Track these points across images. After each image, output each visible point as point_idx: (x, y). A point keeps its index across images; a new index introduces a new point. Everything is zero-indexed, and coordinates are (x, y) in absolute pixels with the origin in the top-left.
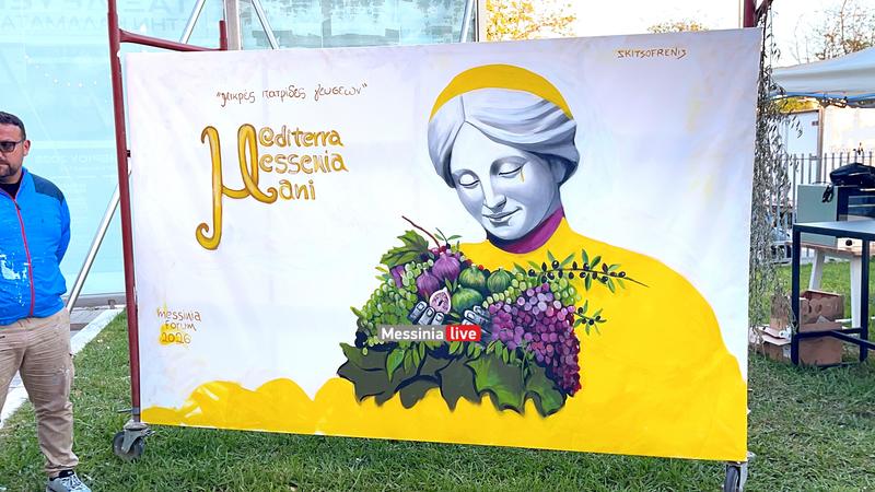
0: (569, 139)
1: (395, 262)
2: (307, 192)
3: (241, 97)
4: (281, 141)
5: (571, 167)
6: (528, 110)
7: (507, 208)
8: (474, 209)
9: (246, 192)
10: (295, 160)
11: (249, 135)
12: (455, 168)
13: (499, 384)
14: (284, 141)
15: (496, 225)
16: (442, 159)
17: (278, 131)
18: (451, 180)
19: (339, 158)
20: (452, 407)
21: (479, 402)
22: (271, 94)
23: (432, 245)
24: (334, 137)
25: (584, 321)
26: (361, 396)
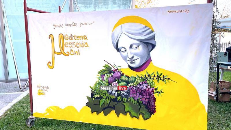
0: (153, 38)
1: (102, 73)
2: (77, 53)
3: (59, 26)
4: (70, 38)
5: (153, 46)
6: (141, 29)
7: (134, 58)
8: (125, 58)
9: (61, 53)
10: (74, 44)
11: (62, 37)
12: (119, 46)
13: (132, 110)
14: (71, 38)
15: (131, 63)
16: (115, 44)
17: (69, 36)
18: (118, 50)
19: (86, 43)
20: (118, 116)
21: (126, 115)
22: (67, 25)
23: (113, 69)
24: (85, 37)
25: (157, 92)
26: (92, 112)
